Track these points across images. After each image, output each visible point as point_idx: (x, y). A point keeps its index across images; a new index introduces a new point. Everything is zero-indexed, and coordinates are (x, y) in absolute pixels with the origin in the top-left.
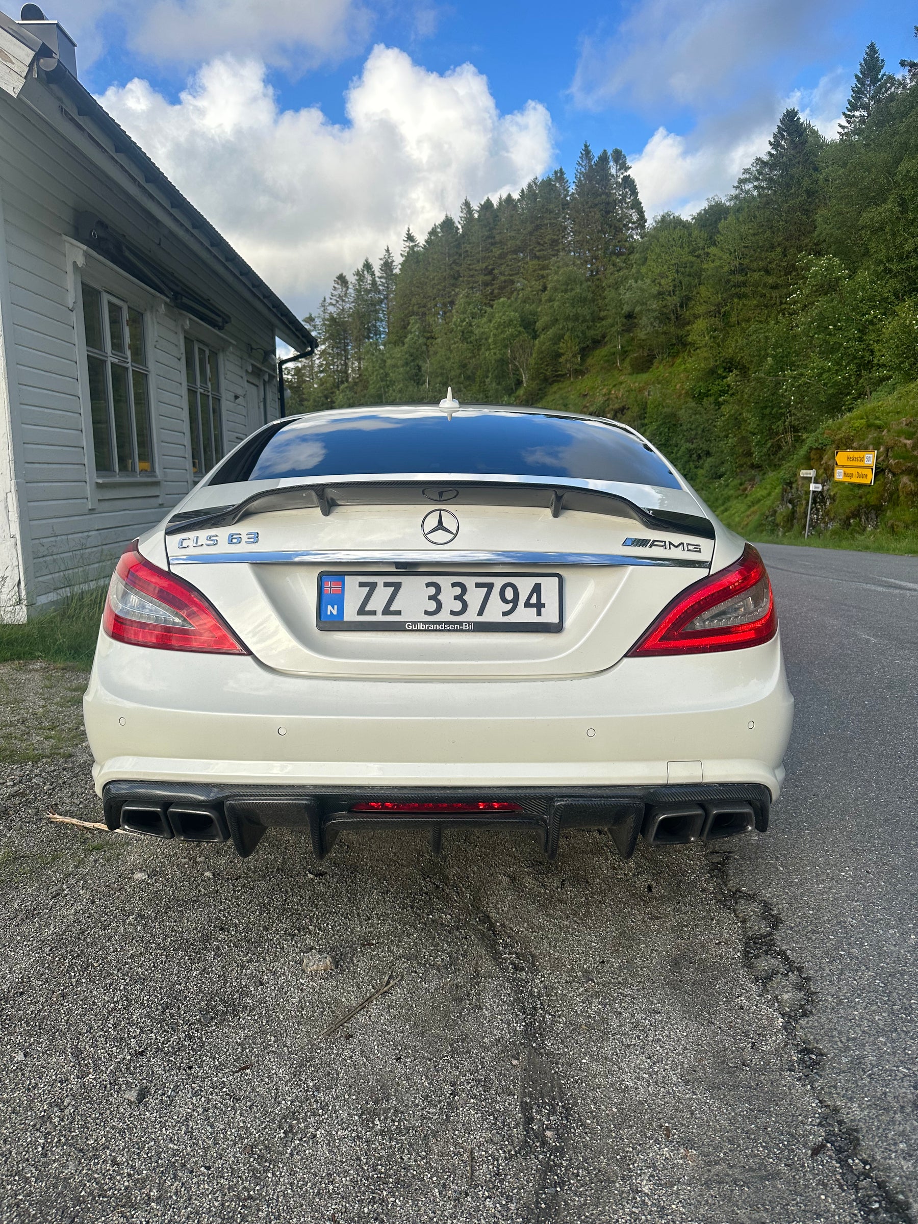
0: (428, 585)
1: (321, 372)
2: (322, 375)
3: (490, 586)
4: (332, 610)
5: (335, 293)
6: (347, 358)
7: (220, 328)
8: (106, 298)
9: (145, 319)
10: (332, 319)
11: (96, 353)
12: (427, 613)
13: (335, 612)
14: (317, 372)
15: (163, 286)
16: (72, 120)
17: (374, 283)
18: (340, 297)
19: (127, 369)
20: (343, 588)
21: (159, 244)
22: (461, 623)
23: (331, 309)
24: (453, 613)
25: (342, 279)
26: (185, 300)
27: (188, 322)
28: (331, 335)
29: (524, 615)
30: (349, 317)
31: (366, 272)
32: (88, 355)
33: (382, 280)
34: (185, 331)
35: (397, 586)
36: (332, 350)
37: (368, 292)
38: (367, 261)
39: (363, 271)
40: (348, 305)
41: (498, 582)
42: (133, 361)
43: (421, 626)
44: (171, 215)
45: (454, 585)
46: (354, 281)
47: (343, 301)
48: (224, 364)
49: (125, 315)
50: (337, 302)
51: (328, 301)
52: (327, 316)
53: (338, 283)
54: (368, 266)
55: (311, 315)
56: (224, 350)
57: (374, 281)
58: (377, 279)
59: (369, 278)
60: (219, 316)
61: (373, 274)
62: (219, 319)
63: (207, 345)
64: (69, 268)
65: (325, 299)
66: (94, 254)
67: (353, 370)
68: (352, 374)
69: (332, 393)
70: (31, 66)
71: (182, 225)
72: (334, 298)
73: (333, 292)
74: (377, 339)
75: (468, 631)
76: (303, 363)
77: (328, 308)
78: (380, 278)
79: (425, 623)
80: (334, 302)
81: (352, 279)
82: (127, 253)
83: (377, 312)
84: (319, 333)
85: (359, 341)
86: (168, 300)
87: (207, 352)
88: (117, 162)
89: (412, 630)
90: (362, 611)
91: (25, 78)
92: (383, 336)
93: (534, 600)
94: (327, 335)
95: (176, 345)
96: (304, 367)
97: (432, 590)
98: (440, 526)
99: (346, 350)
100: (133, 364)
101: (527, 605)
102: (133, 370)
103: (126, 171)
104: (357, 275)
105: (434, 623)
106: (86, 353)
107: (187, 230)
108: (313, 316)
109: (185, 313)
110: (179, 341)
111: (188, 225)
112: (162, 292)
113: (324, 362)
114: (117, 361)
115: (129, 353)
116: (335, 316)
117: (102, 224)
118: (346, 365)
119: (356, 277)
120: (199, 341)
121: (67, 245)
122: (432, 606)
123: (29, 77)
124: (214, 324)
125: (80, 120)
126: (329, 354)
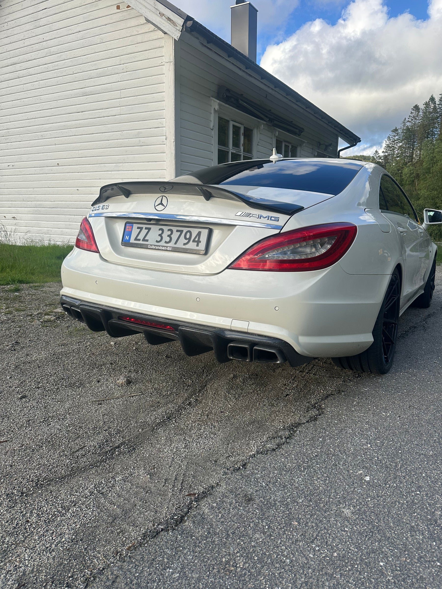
0: (160, 229)
1: (398, 157)
2: (398, 158)
3: (181, 232)
4: (127, 238)
5: (412, 115)
6: (413, 149)
7: (299, 135)
8: (231, 123)
9: (254, 132)
10: (408, 129)
11: (223, 148)
12: (157, 241)
13: (128, 239)
14: (396, 157)
15: (263, 116)
16: (205, 46)
17: (435, 108)
18: (414, 117)
19: (240, 155)
20: (132, 229)
21: (266, 97)
22: (167, 247)
23: (408, 124)
24: (166, 242)
25: (416, 108)
26: (275, 122)
27: (277, 133)
28: (406, 137)
29: (192, 245)
30: (417, 128)
31: (430, 103)
32: (218, 149)
33: (440, 106)
34: (277, 137)
35: (149, 229)
36: (406, 145)
37: (431, 113)
38: (432, 96)
39: (429, 102)
40: (418, 121)
41: (185, 230)
42: (244, 151)
43: (153, 247)
44: (262, 83)
45: (169, 230)
46: (423, 108)
47: (416, 119)
48: (300, 152)
49: (242, 131)
50: (412, 120)
51: (407, 120)
52: (405, 128)
53: (414, 110)
54: (432, 99)
55: (396, 128)
56: (301, 145)
57: (435, 107)
58: (437, 106)
59: (432, 106)
60: (297, 129)
61: (435, 103)
62: (297, 131)
63: (290, 143)
64: (212, 111)
65: (405, 119)
66: (223, 104)
67: (416, 155)
68: (416, 158)
69: (402, 168)
70: (183, 26)
71: (269, 87)
72: (411, 118)
73: (410, 115)
74: (433, 138)
75: (169, 251)
76: (388, 153)
77: (406, 123)
78: (438, 105)
79: (155, 245)
80: (410, 120)
81: (422, 106)
82: (241, 102)
83: (434, 123)
84: (399, 137)
85: (422, 139)
86: (265, 123)
87: (290, 147)
88: (230, 62)
89: (150, 249)
90: (136, 239)
91: (181, 31)
92: (436, 136)
93: (197, 239)
94: (404, 138)
95: (271, 144)
96: (389, 155)
97: (160, 232)
98: (161, 204)
99: (413, 145)
100: (244, 153)
101: (194, 241)
102: (243, 156)
103: (235, 65)
104: (425, 104)
105: (158, 246)
106: (217, 148)
107: (272, 89)
108: (397, 128)
109: (276, 128)
110: (272, 142)
111: (272, 86)
112: (262, 119)
113: (400, 152)
114: (235, 151)
115: (242, 148)
116: (410, 127)
117: (228, 90)
118: (412, 153)
119: (424, 106)
120: (286, 141)
121: (212, 101)
122: (159, 239)
123: (182, 31)
124: (295, 133)
125: (208, 45)
126: (404, 147)
